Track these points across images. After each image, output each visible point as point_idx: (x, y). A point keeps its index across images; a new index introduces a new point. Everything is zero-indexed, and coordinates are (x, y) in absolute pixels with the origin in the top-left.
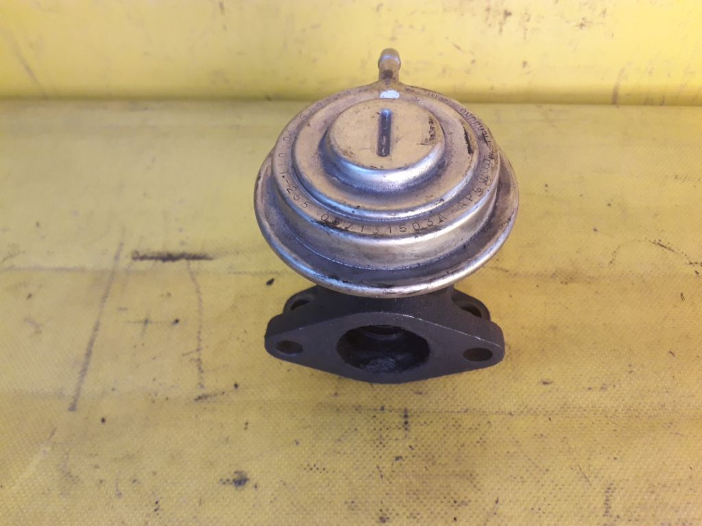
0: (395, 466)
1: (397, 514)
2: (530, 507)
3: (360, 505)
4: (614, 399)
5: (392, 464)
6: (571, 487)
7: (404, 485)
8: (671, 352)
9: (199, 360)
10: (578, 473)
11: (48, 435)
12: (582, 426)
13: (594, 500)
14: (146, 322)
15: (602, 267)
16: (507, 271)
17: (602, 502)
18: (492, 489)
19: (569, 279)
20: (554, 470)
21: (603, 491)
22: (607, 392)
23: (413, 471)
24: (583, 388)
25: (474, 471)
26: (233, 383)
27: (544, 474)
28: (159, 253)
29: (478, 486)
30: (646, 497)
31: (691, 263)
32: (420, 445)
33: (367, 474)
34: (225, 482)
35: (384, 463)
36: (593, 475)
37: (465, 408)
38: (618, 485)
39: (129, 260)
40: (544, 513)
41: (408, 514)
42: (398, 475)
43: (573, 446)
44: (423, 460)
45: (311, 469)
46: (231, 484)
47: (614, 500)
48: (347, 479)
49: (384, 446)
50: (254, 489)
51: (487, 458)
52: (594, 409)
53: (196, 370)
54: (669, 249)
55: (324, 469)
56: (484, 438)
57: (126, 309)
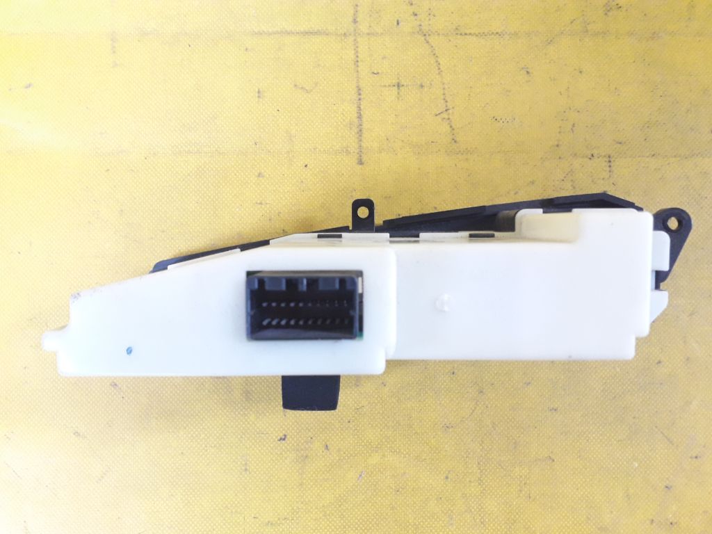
9: (449, 119)
14: (399, 85)
37: (653, 153)
39: (367, 22)
44: (622, 193)
49: (595, 184)
53: (449, 128)
57: (378, 73)
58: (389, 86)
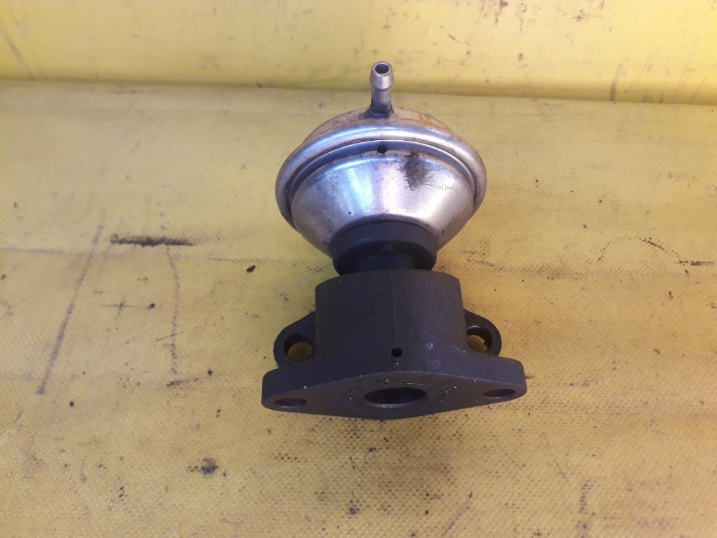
0: (367, 457)
1: (368, 506)
2: (504, 502)
3: (330, 495)
4: (596, 395)
5: (366, 456)
6: (547, 483)
7: (377, 477)
8: (656, 350)
9: (173, 345)
10: (555, 469)
11: (14, 418)
12: (562, 422)
13: (569, 497)
14: (122, 305)
15: (590, 263)
16: (493, 265)
17: (578, 498)
18: (466, 483)
19: (555, 274)
20: (530, 465)
21: (580, 487)
22: (589, 389)
23: (386, 463)
24: (565, 384)
25: (448, 465)
26: (207, 370)
27: (520, 469)
28: (138, 237)
29: (452, 479)
30: (623, 496)
31: (681, 262)
32: (394, 437)
33: (340, 465)
34: (193, 469)
35: (357, 454)
36: (570, 472)
38: (595, 481)
39: (107, 244)
40: (518, 508)
41: (379, 506)
42: (370, 466)
43: (552, 443)
44: (398, 453)
45: (282, 458)
46: (199, 471)
47: (591, 496)
48: (318, 469)
49: (358, 437)
50: (223, 477)
51: (462, 452)
52: (575, 405)
53: (170, 356)
54: (660, 247)
55: (296, 459)
56: (460, 431)
57: (101, 292)
58: (110, 306)
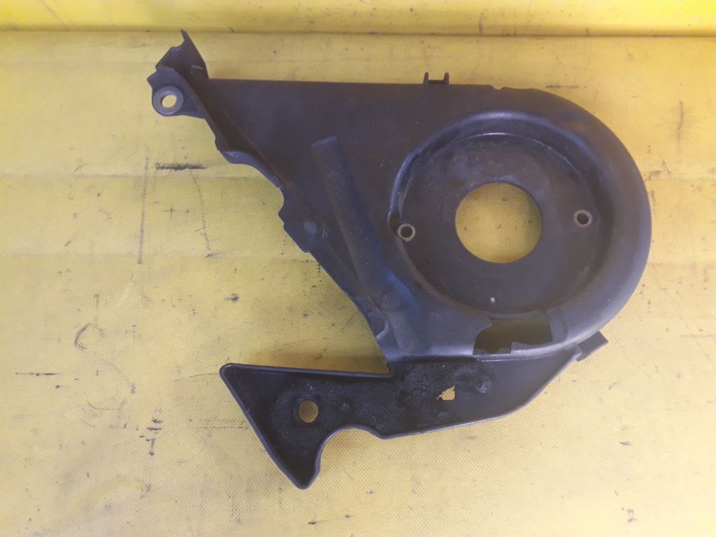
1: (312, 313)
3: (294, 309)
5: (311, 289)
11: (130, 277)
14: (172, 210)
28: (172, 164)
33: (298, 294)
34: (227, 299)
35: (307, 289)
39: (154, 169)
41: (317, 313)
42: (313, 294)
44: (327, 287)
46: (231, 300)
49: (307, 281)
50: (242, 302)
53: (205, 240)
57: (158, 202)
58: (165, 211)
